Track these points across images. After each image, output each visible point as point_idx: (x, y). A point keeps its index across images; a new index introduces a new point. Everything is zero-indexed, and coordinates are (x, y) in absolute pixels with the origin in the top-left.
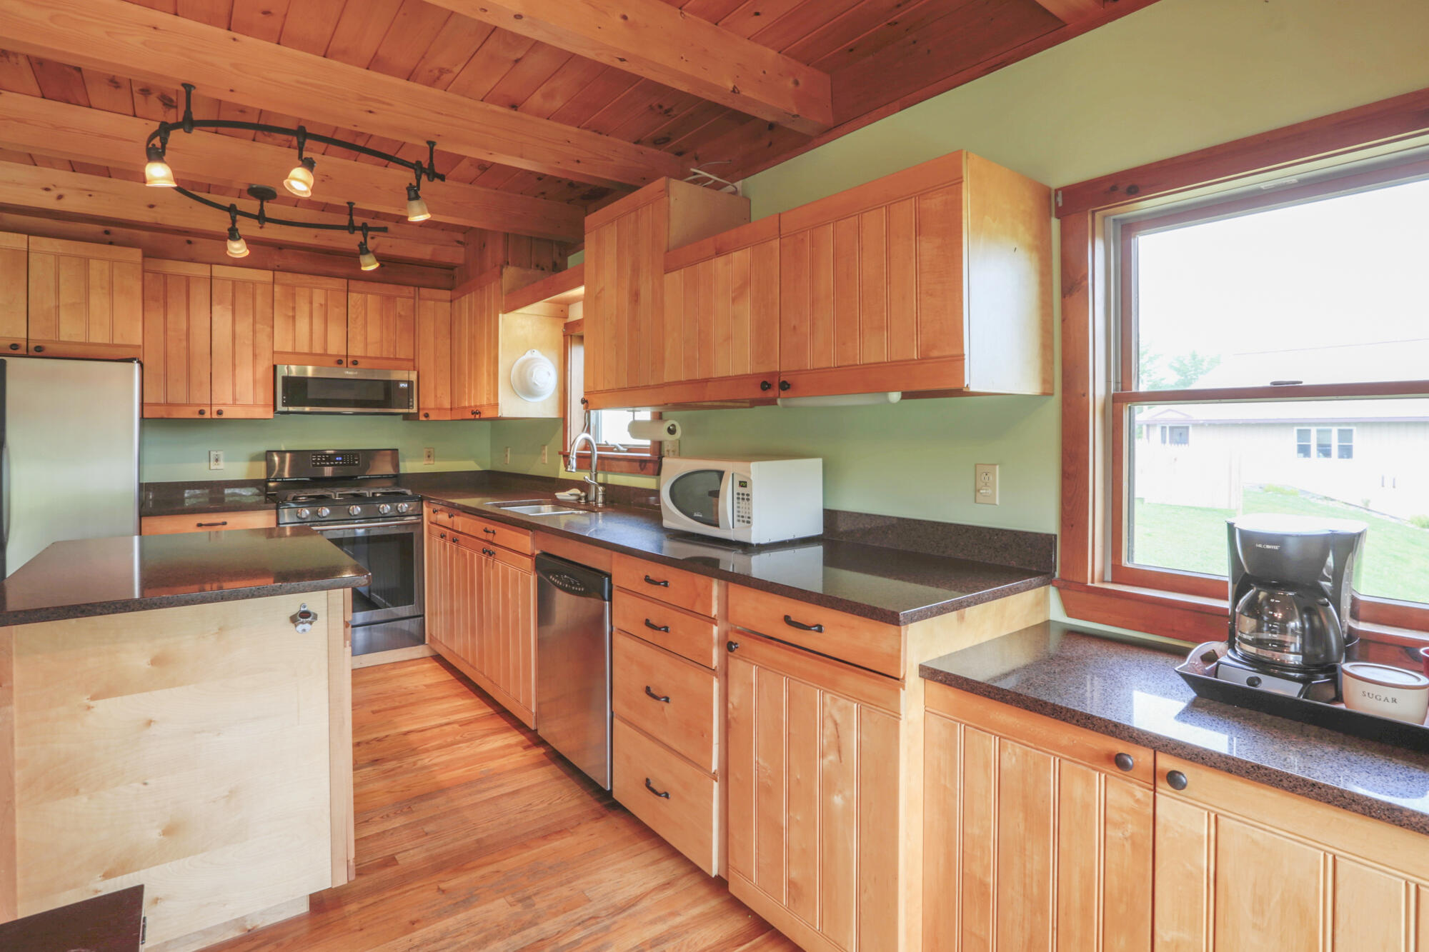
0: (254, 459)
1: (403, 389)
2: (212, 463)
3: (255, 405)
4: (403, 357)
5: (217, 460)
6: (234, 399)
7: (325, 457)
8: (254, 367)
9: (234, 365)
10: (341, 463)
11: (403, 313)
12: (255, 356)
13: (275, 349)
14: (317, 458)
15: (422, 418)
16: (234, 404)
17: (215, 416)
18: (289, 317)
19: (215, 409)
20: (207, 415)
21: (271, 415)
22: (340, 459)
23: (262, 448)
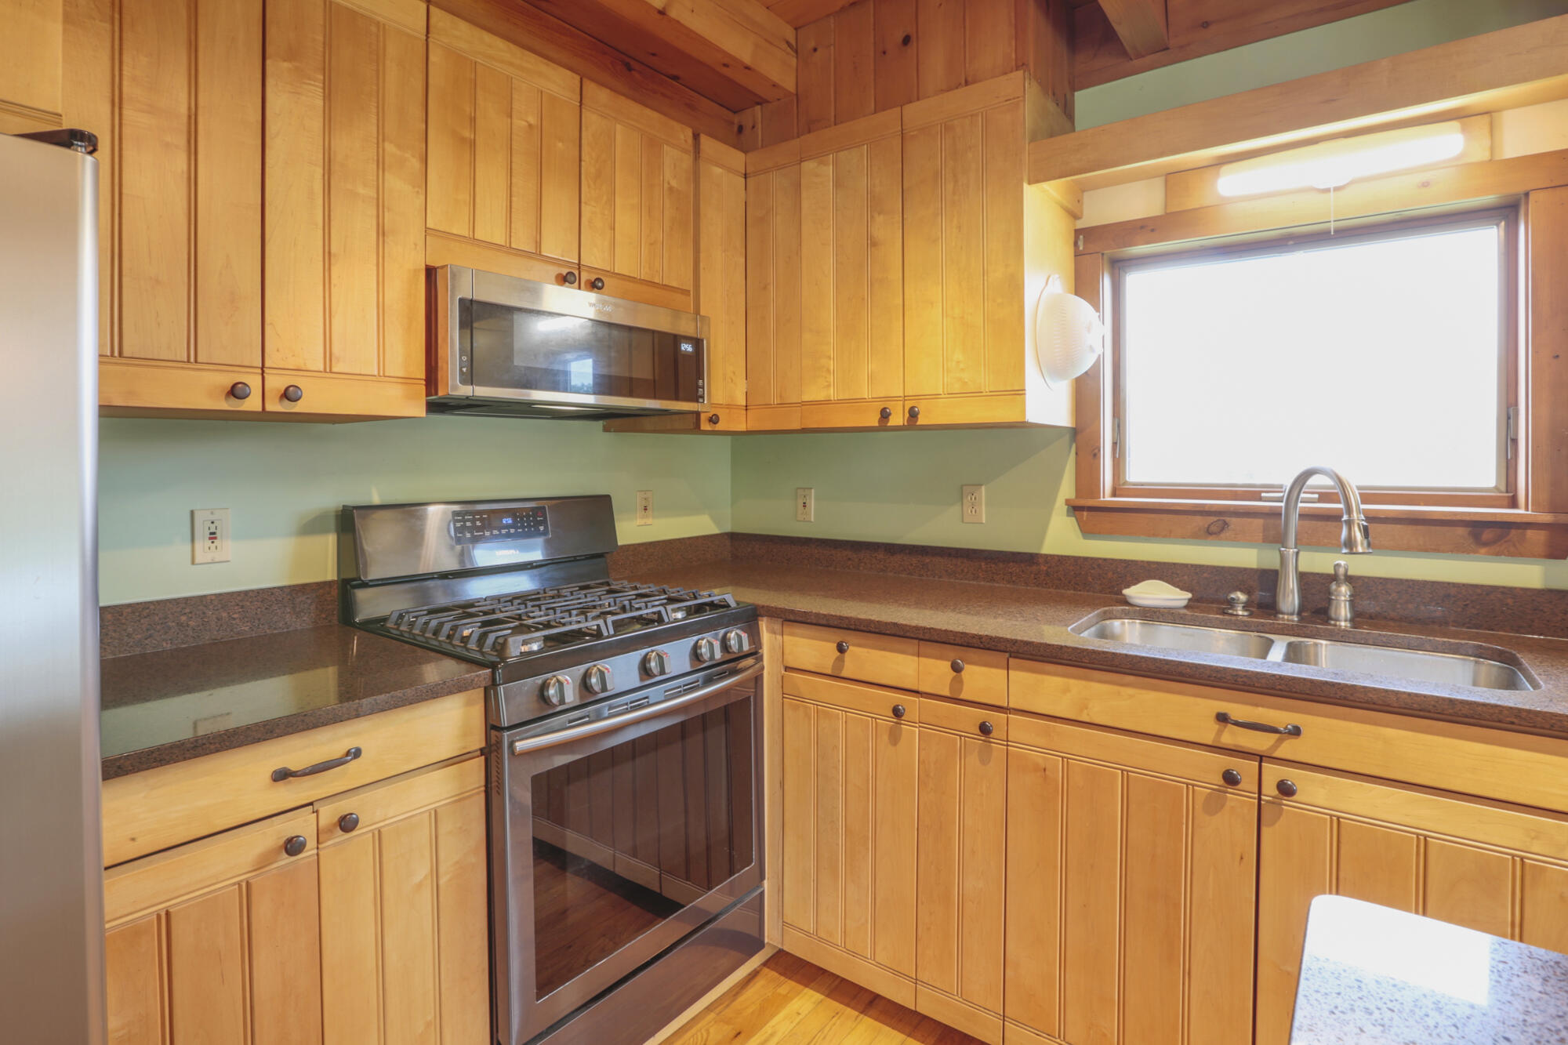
0: (311, 527)
1: (686, 355)
2: (198, 545)
3: (382, 377)
4: (674, 284)
5: (213, 536)
6: (329, 356)
7: (481, 520)
8: (380, 265)
9: (328, 256)
10: (512, 531)
11: (674, 183)
12: (381, 232)
13: (428, 226)
14: (465, 521)
15: (705, 426)
16: (328, 370)
17: (274, 406)
18: (463, 140)
19: (277, 383)
20: (252, 404)
21: (417, 409)
22: (510, 521)
23: (331, 497)
